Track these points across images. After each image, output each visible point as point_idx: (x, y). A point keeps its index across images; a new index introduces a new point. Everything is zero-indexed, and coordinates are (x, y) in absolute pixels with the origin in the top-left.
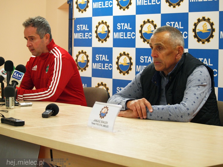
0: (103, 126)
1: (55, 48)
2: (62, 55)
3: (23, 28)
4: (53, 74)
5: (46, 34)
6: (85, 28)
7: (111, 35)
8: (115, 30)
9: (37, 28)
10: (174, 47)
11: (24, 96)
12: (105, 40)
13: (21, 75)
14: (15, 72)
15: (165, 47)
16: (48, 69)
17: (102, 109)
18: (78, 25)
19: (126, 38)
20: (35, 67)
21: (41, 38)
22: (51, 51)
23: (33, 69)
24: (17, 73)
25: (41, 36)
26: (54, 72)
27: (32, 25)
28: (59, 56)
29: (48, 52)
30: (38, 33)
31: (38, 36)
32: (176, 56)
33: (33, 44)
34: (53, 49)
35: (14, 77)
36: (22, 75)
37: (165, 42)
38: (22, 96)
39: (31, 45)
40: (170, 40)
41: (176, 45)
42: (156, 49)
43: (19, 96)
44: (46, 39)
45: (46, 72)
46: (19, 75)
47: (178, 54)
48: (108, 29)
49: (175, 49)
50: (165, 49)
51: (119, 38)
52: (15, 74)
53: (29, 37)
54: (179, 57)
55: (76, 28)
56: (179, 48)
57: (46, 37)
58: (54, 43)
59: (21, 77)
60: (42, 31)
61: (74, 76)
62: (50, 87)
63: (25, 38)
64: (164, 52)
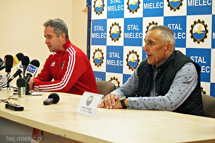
0: (88, 112)
1: (71, 47)
2: (76, 54)
3: (44, 28)
4: (67, 69)
5: (62, 33)
6: (101, 28)
7: (122, 35)
8: (126, 31)
9: (54, 28)
10: (164, 44)
11: (39, 87)
12: (118, 40)
13: (34, 69)
14: (30, 66)
15: (156, 43)
16: (63, 65)
17: (89, 98)
18: (95, 26)
19: (135, 38)
20: (53, 63)
21: (58, 37)
22: (67, 49)
23: (51, 65)
24: (31, 67)
25: (58, 34)
26: (68, 67)
27: (50, 25)
28: (74, 54)
29: (64, 50)
30: (55, 32)
31: (55, 35)
32: (165, 51)
33: (51, 41)
34: (69, 48)
35: (29, 70)
36: (36, 69)
37: (156, 39)
38: (38, 87)
39: (49, 42)
40: (160, 37)
41: (165, 42)
42: (149, 44)
43: (35, 87)
44: (62, 38)
45: (62, 68)
46: (33, 69)
47: (167, 50)
48: (120, 30)
49: (164, 45)
50: (155, 44)
51: (129, 38)
52: (30, 68)
53: (47, 35)
54: (167, 53)
55: (93, 28)
56: (168, 45)
57: (63, 36)
58: (70, 43)
59: (35, 70)
60: (59, 31)
61: (86, 72)
62: (63, 80)
63: (45, 36)
64: (154, 47)
